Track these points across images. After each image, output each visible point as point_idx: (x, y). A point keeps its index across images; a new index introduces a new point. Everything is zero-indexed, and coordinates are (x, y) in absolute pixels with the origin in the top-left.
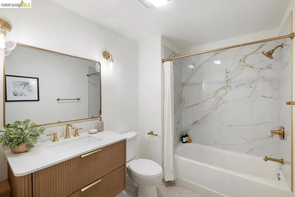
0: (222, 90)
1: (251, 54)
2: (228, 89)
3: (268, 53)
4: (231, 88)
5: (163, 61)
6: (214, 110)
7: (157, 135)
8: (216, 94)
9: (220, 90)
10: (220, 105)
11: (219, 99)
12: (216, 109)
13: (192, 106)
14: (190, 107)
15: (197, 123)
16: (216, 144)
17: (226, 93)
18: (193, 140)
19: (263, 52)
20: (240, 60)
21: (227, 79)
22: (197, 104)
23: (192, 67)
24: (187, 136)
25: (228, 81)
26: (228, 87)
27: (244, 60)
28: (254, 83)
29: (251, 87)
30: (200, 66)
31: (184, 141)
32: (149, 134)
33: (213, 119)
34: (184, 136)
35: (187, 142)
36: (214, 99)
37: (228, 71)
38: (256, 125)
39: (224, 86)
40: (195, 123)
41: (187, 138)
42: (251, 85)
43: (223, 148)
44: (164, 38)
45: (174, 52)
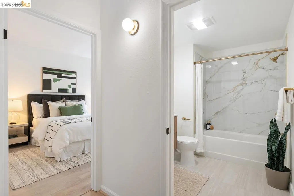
0: (239, 86)
1: (263, 58)
2: (244, 85)
3: (274, 59)
4: (247, 84)
5: (195, 64)
6: (233, 102)
7: (190, 120)
8: (234, 89)
9: (238, 86)
10: (238, 98)
11: (237, 94)
12: (234, 101)
13: (214, 100)
14: (212, 100)
15: (219, 113)
16: (234, 129)
17: (243, 89)
18: (214, 127)
19: (270, 58)
20: (254, 63)
21: (243, 78)
22: (218, 98)
23: (210, 67)
24: (209, 124)
25: (245, 79)
26: (244, 83)
27: (257, 63)
28: (265, 80)
29: (262, 84)
30: (221, 67)
31: (207, 128)
32: (183, 119)
33: (232, 109)
34: (207, 124)
35: (210, 129)
36: (233, 93)
37: (245, 71)
38: (265, 112)
39: (241, 83)
40: (217, 113)
41: (210, 125)
42: (263, 82)
43: (241, 132)
44: (196, 46)
45: (201, 56)
